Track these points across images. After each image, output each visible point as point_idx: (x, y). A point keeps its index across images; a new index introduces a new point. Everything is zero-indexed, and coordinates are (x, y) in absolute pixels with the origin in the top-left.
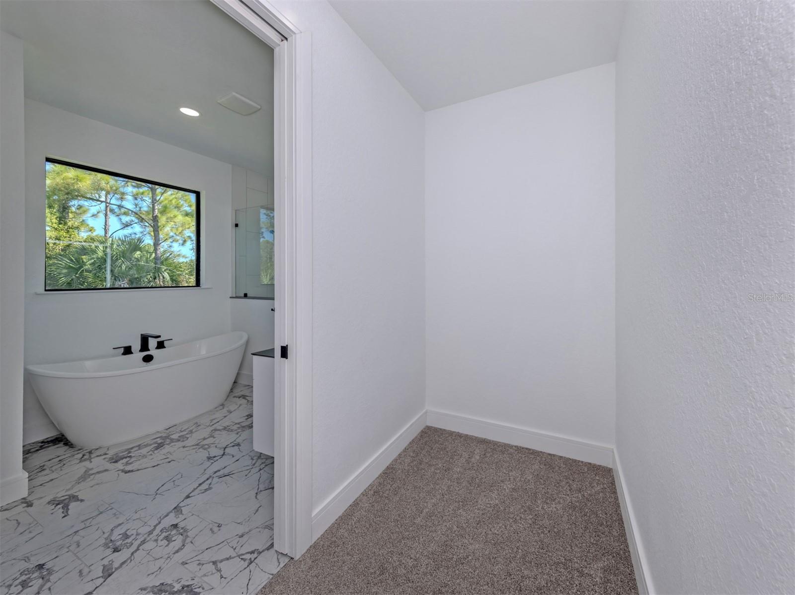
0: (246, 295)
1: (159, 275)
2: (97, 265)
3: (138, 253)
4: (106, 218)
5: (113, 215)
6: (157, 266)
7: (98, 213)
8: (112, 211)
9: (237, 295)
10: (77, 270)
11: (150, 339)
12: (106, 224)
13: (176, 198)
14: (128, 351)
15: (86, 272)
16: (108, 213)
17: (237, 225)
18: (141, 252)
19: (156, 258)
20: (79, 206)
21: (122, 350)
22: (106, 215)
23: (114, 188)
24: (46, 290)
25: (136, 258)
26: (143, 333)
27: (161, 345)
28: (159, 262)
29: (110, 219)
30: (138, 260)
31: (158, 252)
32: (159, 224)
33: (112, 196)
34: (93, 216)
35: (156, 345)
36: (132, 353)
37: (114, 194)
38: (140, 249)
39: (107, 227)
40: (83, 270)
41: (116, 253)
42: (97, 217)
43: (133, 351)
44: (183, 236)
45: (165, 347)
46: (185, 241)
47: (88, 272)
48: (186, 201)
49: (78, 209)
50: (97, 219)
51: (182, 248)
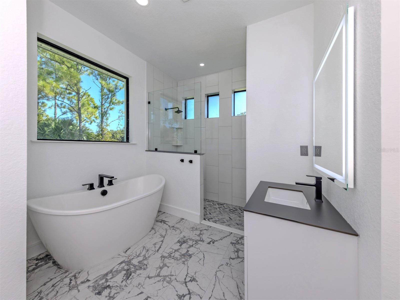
0: (156, 150)
1: (81, 138)
2: (52, 132)
3: (71, 126)
4: (55, 109)
5: (58, 108)
6: (80, 133)
7: (51, 106)
8: (58, 106)
9: (149, 149)
10: (42, 134)
11: (104, 178)
12: (55, 112)
13: (87, 100)
14: (91, 187)
15: (47, 135)
16: (56, 106)
17: (149, 103)
18: (73, 126)
19: (80, 129)
20: (43, 102)
21: (88, 186)
22: (55, 108)
23: (61, 92)
24: (38, 139)
25: (70, 129)
26: (100, 174)
27: (110, 183)
28: (81, 131)
29: (57, 110)
30: (71, 130)
31: (81, 127)
32: (81, 112)
33: (59, 96)
34: (49, 107)
35: (107, 183)
36: (94, 189)
37: (61, 95)
38: (72, 125)
39: (56, 114)
40: (45, 134)
41: (61, 126)
42: (51, 108)
43: (94, 188)
44: (90, 120)
45: (113, 184)
46: (91, 122)
47: (48, 136)
48: (92, 102)
49: (42, 104)
50: (51, 109)
51: (90, 125)
